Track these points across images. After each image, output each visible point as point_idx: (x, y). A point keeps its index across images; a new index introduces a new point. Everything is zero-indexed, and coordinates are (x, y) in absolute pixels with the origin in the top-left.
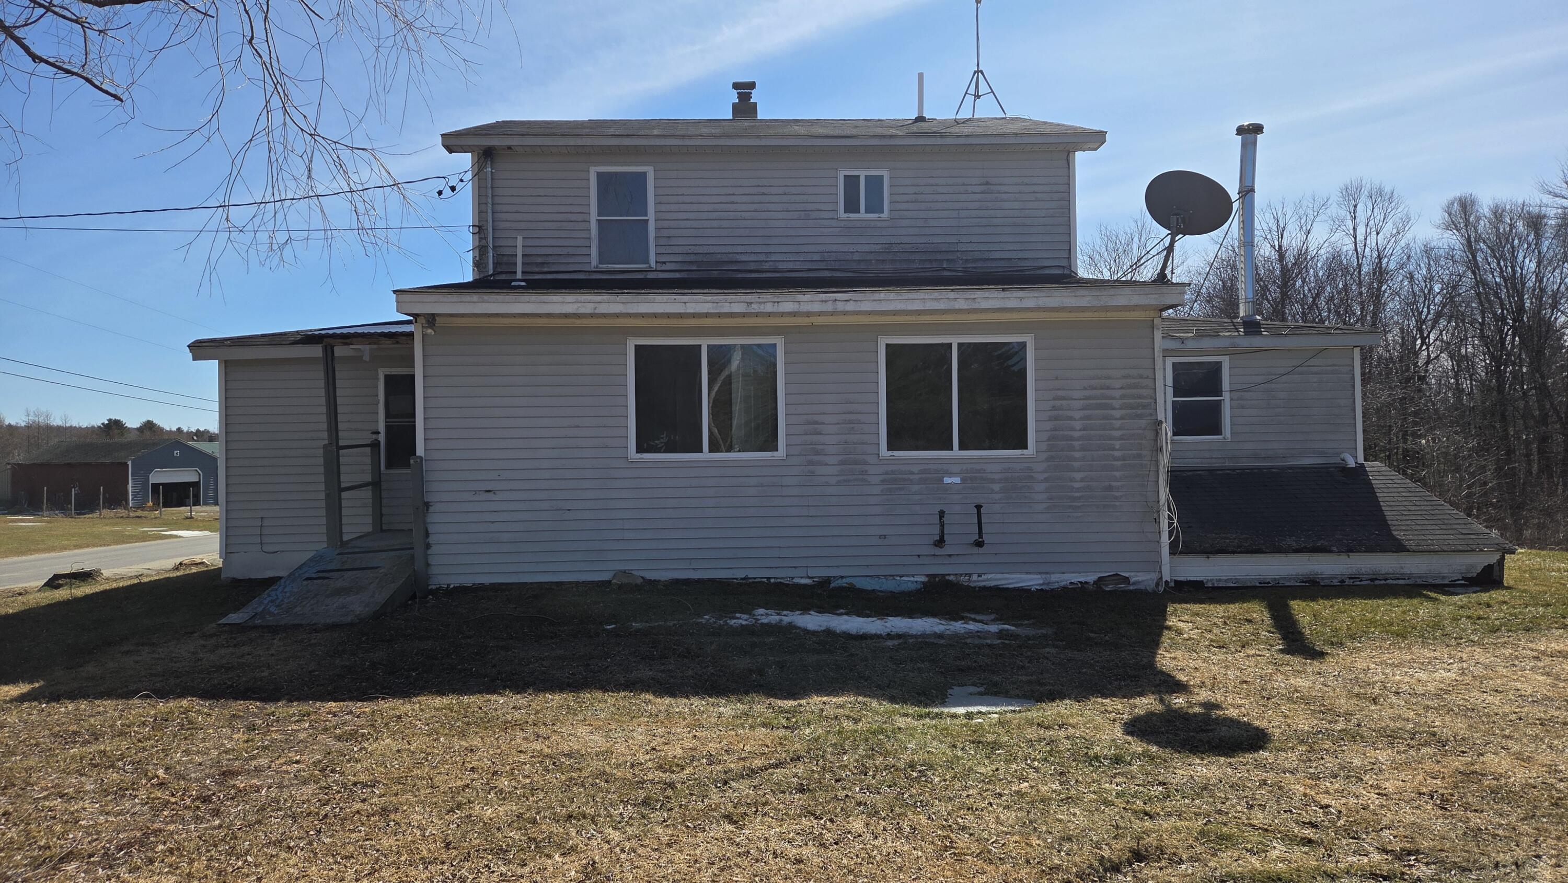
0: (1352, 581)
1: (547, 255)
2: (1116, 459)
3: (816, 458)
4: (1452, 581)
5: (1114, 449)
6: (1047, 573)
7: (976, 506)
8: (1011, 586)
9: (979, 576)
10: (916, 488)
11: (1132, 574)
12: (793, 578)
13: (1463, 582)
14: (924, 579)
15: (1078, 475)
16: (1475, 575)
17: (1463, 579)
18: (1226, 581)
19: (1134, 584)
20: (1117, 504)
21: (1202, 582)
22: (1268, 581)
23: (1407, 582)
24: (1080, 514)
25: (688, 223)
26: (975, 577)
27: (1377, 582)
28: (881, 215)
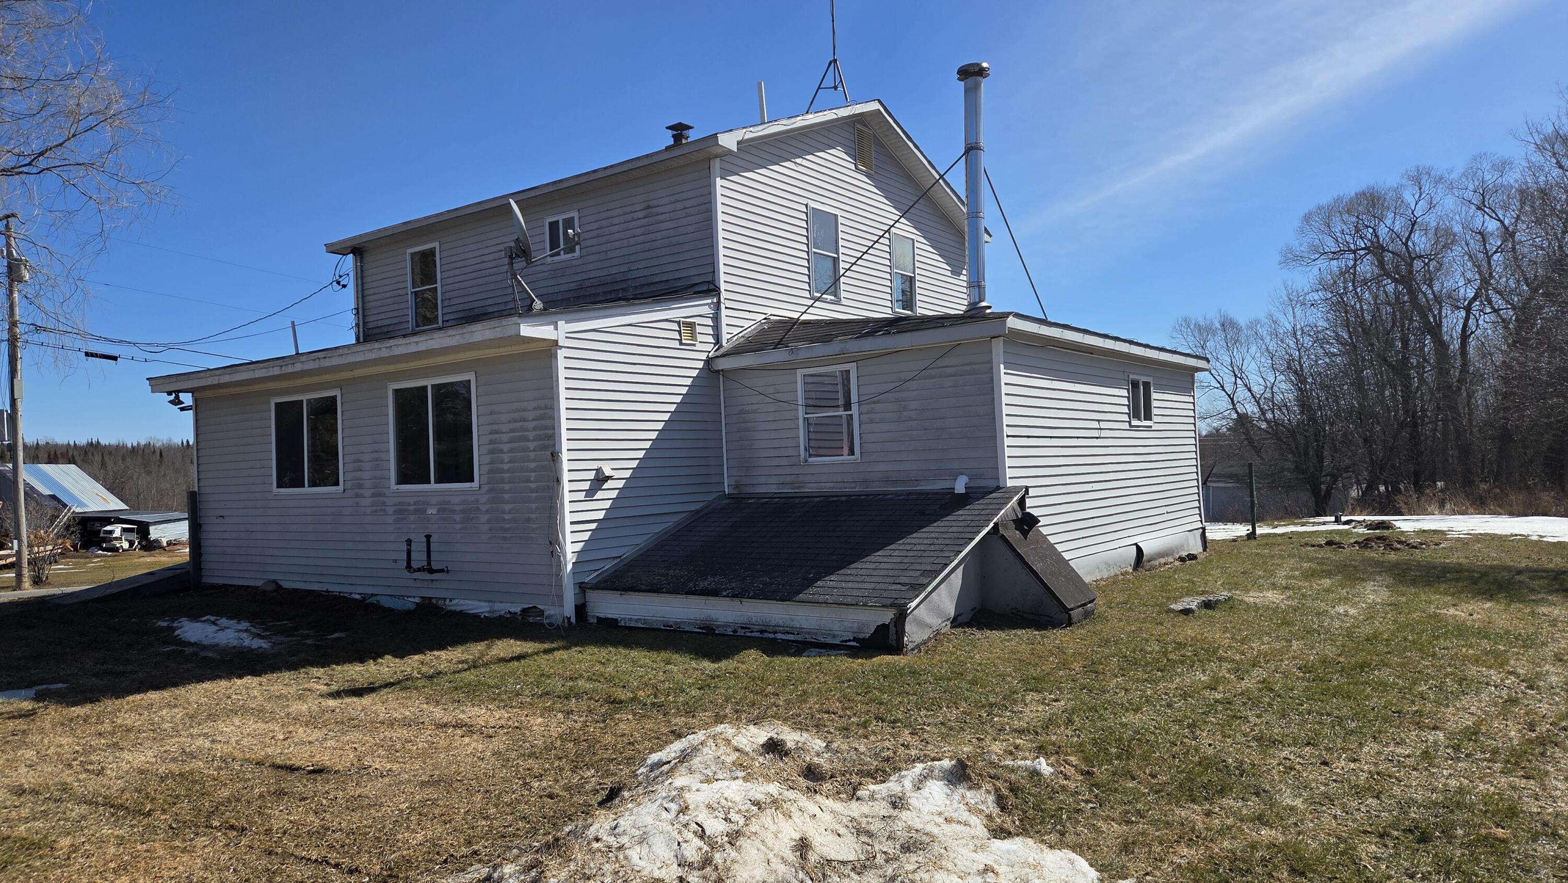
0: (743, 631)
1: (389, 325)
2: (532, 491)
3: (360, 491)
4: (842, 641)
5: (529, 481)
6: (492, 602)
7: (426, 536)
8: (471, 612)
9: (451, 601)
10: (412, 517)
11: (547, 607)
12: (351, 593)
13: (854, 644)
14: (417, 600)
15: (507, 507)
16: (868, 636)
17: (855, 639)
18: (637, 621)
19: (547, 617)
20: (534, 536)
21: (616, 620)
22: (671, 623)
23: (799, 638)
24: (509, 546)
25: (458, 285)
26: (447, 602)
27: (766, 635)
28: (575, 254)
